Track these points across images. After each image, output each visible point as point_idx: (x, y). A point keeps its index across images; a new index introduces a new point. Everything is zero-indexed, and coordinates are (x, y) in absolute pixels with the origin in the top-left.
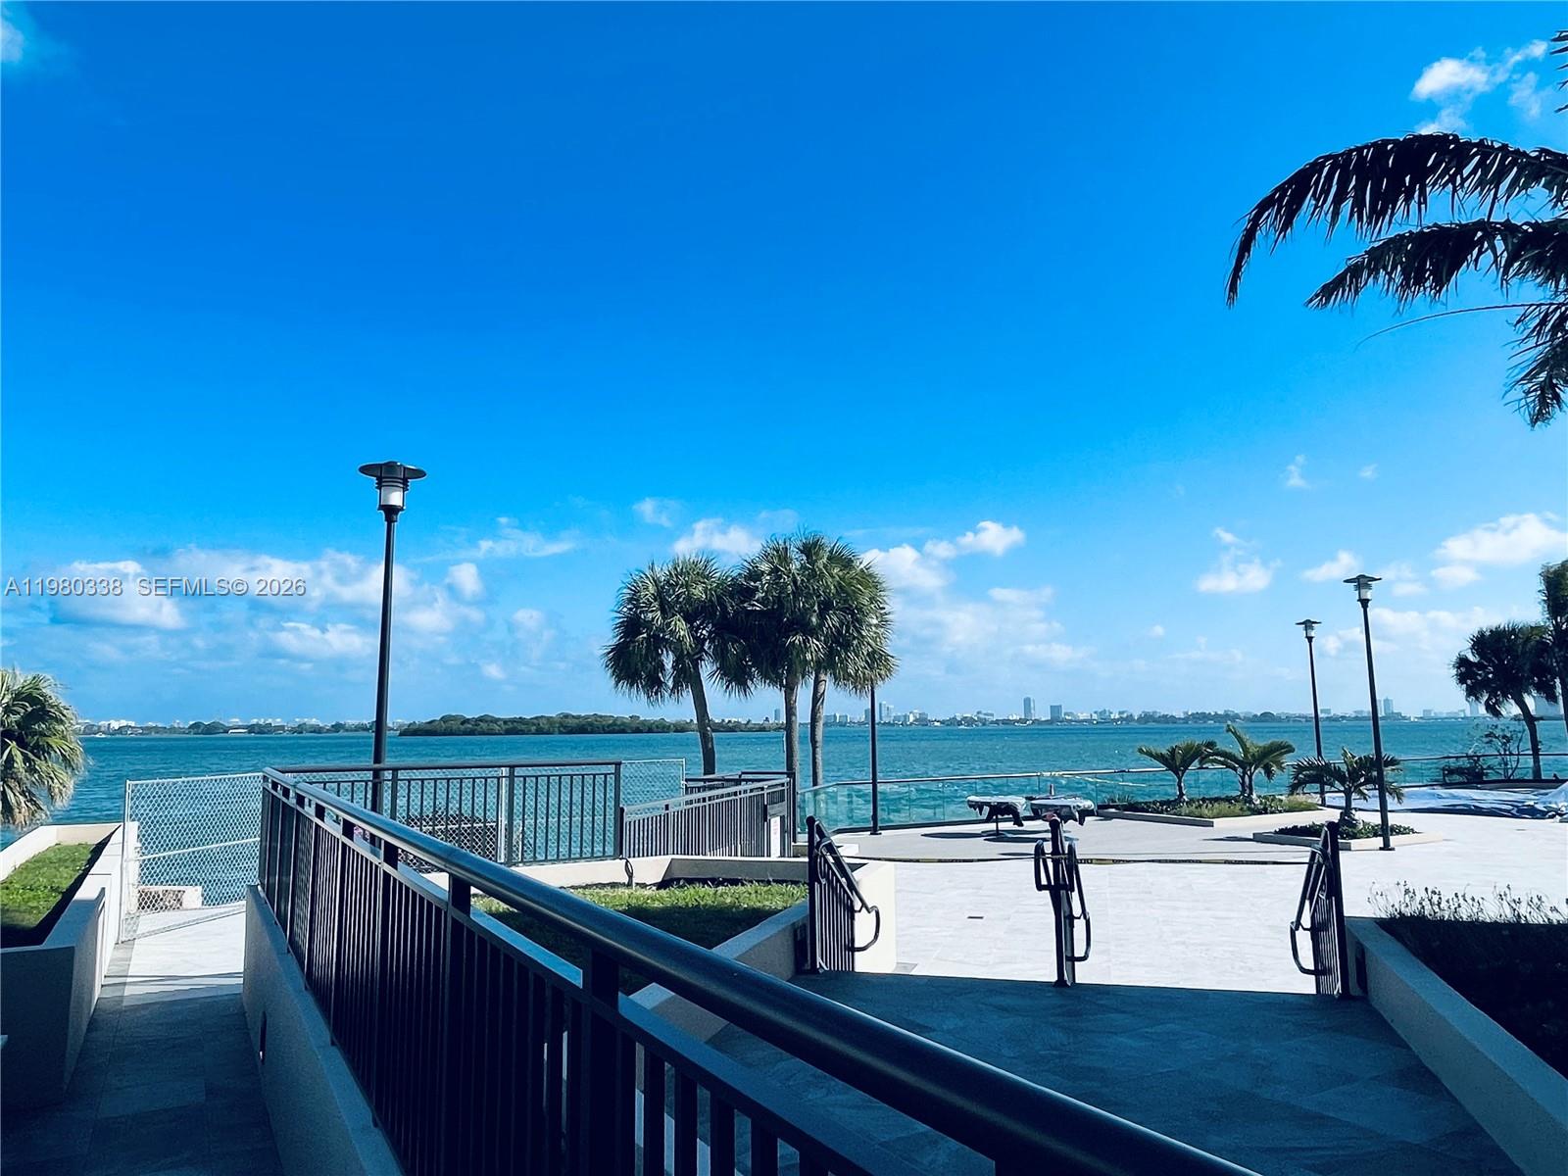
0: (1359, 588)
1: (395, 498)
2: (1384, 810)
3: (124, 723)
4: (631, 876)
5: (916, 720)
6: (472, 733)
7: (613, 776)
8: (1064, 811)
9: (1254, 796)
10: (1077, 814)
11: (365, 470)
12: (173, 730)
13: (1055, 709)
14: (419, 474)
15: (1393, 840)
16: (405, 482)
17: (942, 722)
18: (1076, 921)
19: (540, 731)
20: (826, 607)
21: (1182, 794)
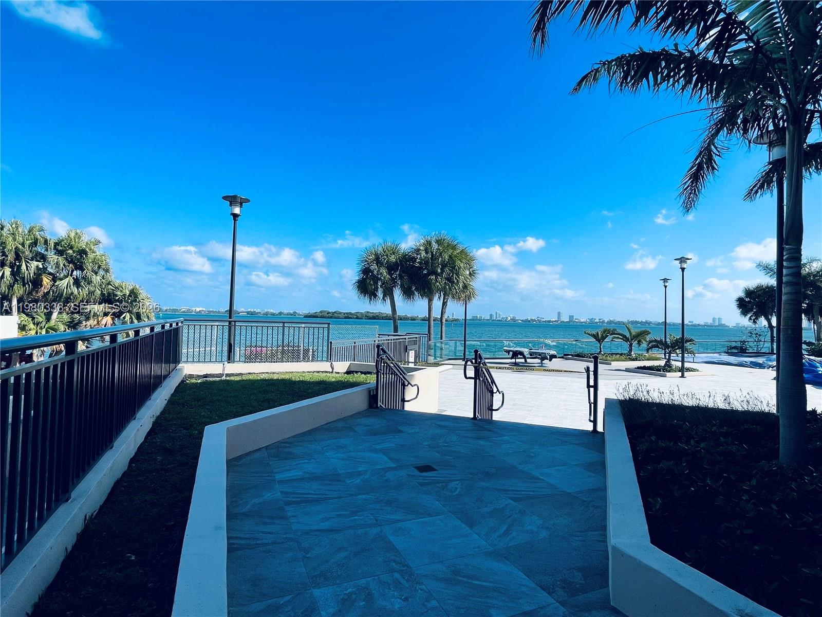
0: (681, 263)
1: (237, 210)
2: (683, 361)
3: (201, 309)
4: (333, 369)
5: (511, 319)
6: (331, 317)
7: (327, 329)
8: (543, 355)
9: (633, 353)
10: (548, 357)
11: (225, 198)
12: (219, 312)
13: (571, 317)
14: (247, 201)
15: (686, 374)
16: (241, 204)
17: (522, 321)
18: (494, 394)
19: (357, 318)
20: (444, 266)
21: (601, 351)
